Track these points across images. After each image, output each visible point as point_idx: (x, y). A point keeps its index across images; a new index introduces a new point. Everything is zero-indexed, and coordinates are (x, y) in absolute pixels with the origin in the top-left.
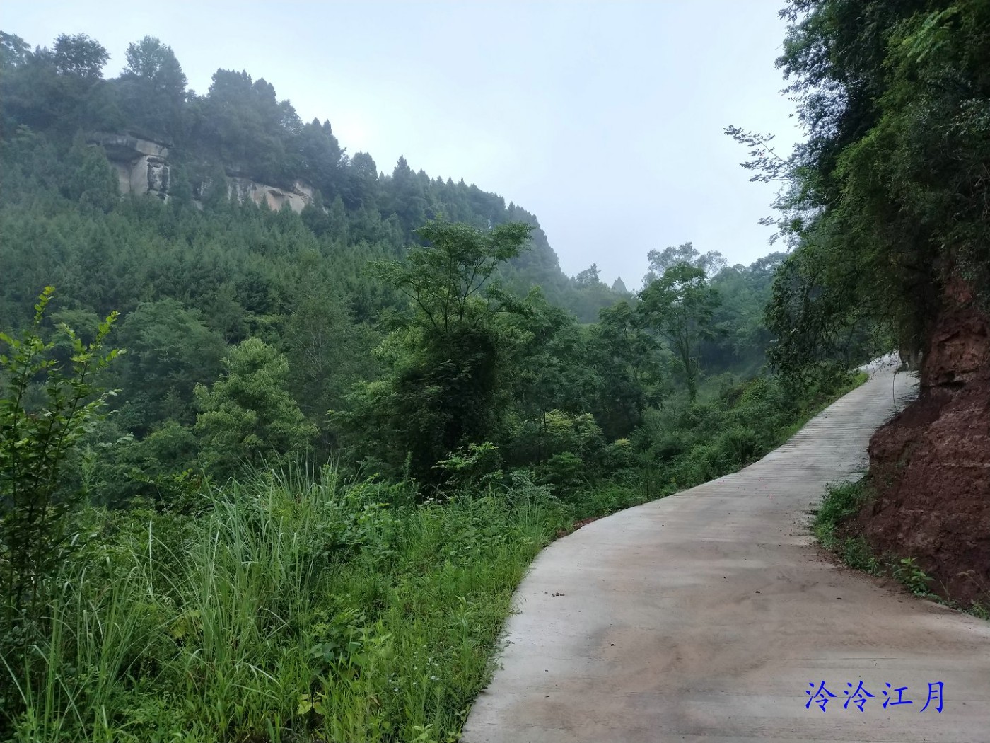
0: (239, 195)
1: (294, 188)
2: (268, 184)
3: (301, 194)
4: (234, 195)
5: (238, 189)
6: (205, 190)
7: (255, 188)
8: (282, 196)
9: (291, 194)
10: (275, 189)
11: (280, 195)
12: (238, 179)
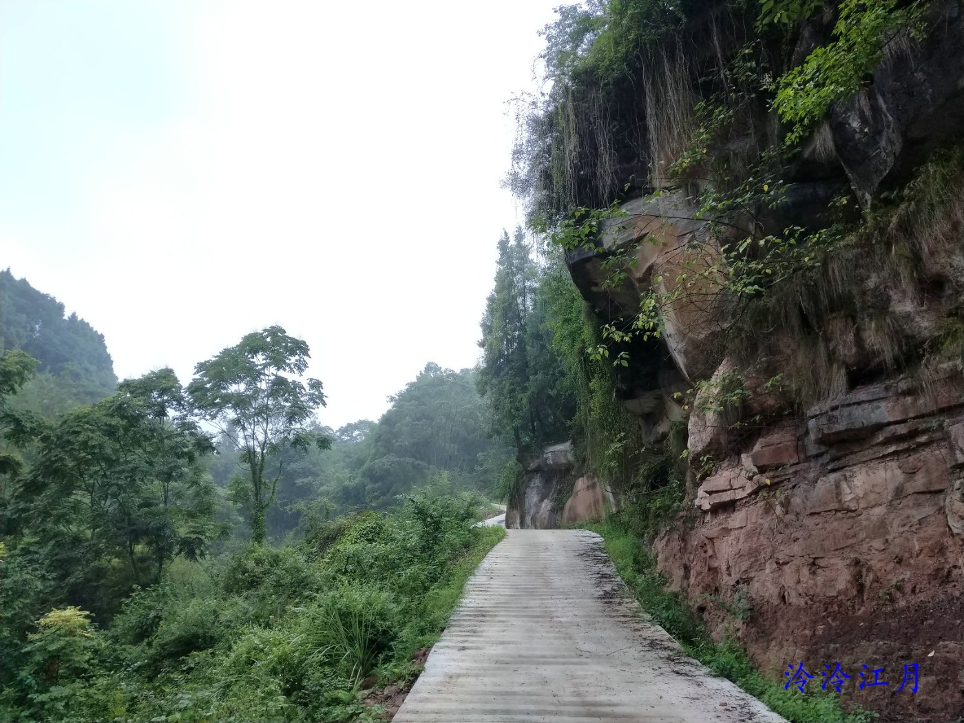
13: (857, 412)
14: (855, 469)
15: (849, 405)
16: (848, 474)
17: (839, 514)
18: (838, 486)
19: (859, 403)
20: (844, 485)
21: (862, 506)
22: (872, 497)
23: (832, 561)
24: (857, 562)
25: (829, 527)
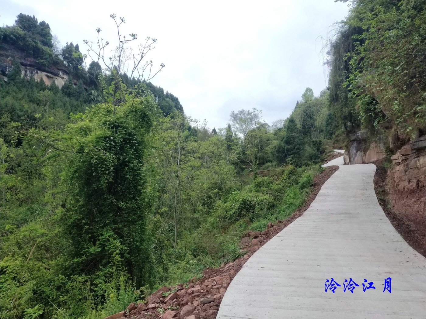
0: (28, 75)
1: (59, 74)
2: (45, 71)
3: (62, 78)
4: (26, 75)
5: (28, 73)
6: (9, 71)
7: (37, 73)
8: (52, 78)
9: (57, 77)
10: (49, 74)
11: (51, 77)
12: (28, 68)
13: (420, 143)
14: (421, 157)
15: (419, 141)
16: (419, 159)
17: (416, 169)
18: (416, 161)
19: (421, 141)
20: (418, 161)
21: (422, 166)
22: (424, 165)
23: (414, 180)
24: (418, 180)
25: (414, 172)
